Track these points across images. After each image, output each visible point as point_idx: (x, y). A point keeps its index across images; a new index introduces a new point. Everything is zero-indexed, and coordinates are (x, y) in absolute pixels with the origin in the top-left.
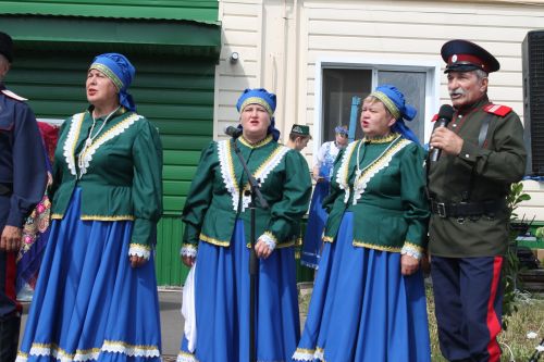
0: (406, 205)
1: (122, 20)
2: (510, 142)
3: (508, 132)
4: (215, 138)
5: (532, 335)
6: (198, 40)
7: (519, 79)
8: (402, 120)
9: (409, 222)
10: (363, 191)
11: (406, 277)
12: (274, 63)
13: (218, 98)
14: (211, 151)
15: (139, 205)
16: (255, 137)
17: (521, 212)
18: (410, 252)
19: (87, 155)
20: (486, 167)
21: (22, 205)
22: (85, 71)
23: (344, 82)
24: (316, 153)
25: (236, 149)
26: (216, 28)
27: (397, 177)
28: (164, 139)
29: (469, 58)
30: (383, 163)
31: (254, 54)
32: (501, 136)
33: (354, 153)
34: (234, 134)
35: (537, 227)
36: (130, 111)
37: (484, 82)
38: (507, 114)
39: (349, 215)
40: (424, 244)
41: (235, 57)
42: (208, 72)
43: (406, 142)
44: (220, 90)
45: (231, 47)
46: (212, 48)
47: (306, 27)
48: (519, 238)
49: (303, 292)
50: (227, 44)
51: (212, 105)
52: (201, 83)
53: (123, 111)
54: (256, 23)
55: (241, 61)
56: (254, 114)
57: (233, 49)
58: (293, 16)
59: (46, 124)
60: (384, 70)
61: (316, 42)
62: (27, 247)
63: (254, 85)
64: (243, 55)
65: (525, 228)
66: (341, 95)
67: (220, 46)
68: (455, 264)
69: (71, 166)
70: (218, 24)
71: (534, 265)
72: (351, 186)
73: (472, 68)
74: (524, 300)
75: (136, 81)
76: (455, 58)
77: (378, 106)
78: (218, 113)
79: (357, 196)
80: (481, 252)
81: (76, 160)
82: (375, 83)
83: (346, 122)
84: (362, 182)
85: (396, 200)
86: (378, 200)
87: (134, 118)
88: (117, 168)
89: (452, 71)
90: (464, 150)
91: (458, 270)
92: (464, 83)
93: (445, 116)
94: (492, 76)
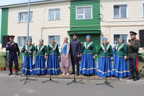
0: (125, 51)
1: (89, 30)
5: (141, 67)
6: (98, 32)
8: (123, 41)
9: (125, 53)
11: (125, 60)
16: (105, 44)
17: (139, 52)
18: (126, 57)
23: (116, 37)
24: (113, 46)
25: (104, 46)
26: (100, 31)
27: (123, 48)
30: (121, 46)
31: (105, 34)
33: (118, 45)
34: (103, 44)
37: (135, 36)
38: (138, 40)
43: (124, 44)
44: (101, 38)
47: (111, 30)
51: (100, 40)
52: (99, 37)
54: (105, 30)
58: (110, 29)
60: (121, 35)
61: (113, 32)
64: (103, 33)
65: (140, 54)
67: (101, 33)
69: (86, 48)
77: (121, 40)
79: (118, 51)
84: (119, 49)
86: (121, 51)
89: (131, 35)
92: (132, 37)
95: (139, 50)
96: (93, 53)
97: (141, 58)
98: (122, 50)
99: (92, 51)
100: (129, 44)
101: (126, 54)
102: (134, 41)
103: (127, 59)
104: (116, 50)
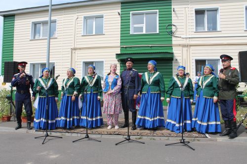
0: (214, 88)
1: (153, 53)
2: (236, 76)
3: (235, 73)
6: (169, 56)
7: (237, 61)
8: (212, 72)
11: (215, 103)
13: (173, 67)
14: (173, 79)
15: (162, 90)
16: (181, 76)
18: (215, 98)
20: (231, 81)
23: (200, 63)
26: (173, 53)
27: (212, 83)
29: (227, 58)
31: (181, 58)
32: (233, 74)
33: (202, 78)
34: (177, 75)
36: (157, 71)
37: (230, 63)
38: (235, 69)
39: (202, 91)
40: (218, 96)
41: (176, 59)
42: (171, 62)
43: (213, 76)
47: (191, 52)
52: (170, 64)
54: (181, 52)
56: (181, 71)
58: (188, 50)
60: (209, 60)
61: (193, 55)
63: (181, 65)
64: (178, 58)
66: (199, 66)
67: (173, 57)
68: (225, 101)
69: (148, 82)
72: (202, 85)
74: (239, 107)
76: (223, 58)
77: (208, 69)
78: (173, 70)
79: (204, 87)
80: (231, 98)
82: (207, 63)
83: (201, 71)
84: (205, 84)
85: (212, 88)
87: (158, 73)
89: (223, 61)
90: (226, 78)
91: (225, 102)
92: (225, 63)
93: (222, 71)
94: (232, 61)
98: (210, 85)
99: (158, 88)
100: (222, 76)
102: (229, 70)
104: (199, 86)
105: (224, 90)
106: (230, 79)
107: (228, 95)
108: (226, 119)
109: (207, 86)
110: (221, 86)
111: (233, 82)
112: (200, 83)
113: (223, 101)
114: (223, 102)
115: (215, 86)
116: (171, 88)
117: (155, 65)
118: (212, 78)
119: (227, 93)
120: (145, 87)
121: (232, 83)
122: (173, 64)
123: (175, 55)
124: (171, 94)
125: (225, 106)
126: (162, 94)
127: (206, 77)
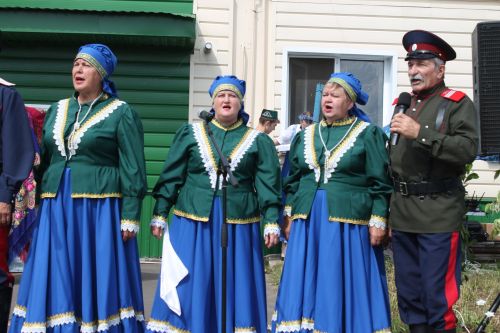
0: (371, 182)
1: (104, 13)
2: (464, 127)
4: (190, 122)
5: (481, 302)
6: (175, 32)
8: (356, 104)
9: (374, 197)
10: (333, 171)
12: (245, 52)
13: (193, 85)
14: (188, 132)
17: (472, 189)
19: (76, 138)
20: (441, 150)
21: (10, 183)
22: (72, 60)
23: (308, 70)
25: (210, 131)
26: (191, 20)
27: (362, 157)
28: (145, 123)
29: (428, 47)
30: (348, 144)
31: (226, 44)
32: (455, 120)
33: (316, 136)
34: (207, 118)
35: (486, 203)
36: (112, 97)
37: (441, 69)
38: (461, 99)
41: (208, 47)
42: (183, 61)
44: (195, 78)
45: (205, 38)
46: (188, 39)
47: (273, 19)
48: (469, 214)
49: (272, 263)
50: (202, 36)
51: (188, 92)
52: (178, 71)
53: (107, 97)
54: (227, 16)
55: (214, 51)
56: (226, 99)
57: (206, 40)
59: (33, 109)
60: (345, 59)
61: (283, 33)
62: (17, 223)
63: (226, 72)
64: (215, 45)
65: (475, 204)
66: (306, 82)
67: (195, 37)
69: (61, 148)
70: (192, 16)
71: (483, 237)
72: (322, 166)
73: (430, 56)
74: (474, 270)
75: (119, 69)
76: (414, 47)
77: (340, 91)
78: (193, 99)
79: (328, 175)
80: (440, 228)
81: (66, 142)
82: (337, 69)
84: (333, 161)
85: (361, 178)
87: (117, 104)
88: (103, 149)
89: (411, 58)
91: (417, 244)
92: (422, 70)
94: (449, 64)
95: (475, 176)
96: (119, 188)
97: (478, 232)
98: (354, 168)
99: (108, 174)
100: (408, 125)
101: (379, 205)
102: (435, 102)
103: (385, 241)
104: (306, 171)
105: (414, 191)
106: (440, 136)
107: (430, 213)
108: (416, 319)
109: (343, 170)
110: (399, 170)
111: (451, 151)
112: (310, 157)
113: (406, 240)
114: (404, 242)
115: (376, 169)
116: (177, 172)
117: (110, 68)
118: (362, 136)
119: (425, 202)
120: (54, 170)
121: (444, 156)
122: (194, 71)
123: (202, 28)
124: (173, 201)
125: (416, 259)
126: (129, 204)
127: (333, 131)
